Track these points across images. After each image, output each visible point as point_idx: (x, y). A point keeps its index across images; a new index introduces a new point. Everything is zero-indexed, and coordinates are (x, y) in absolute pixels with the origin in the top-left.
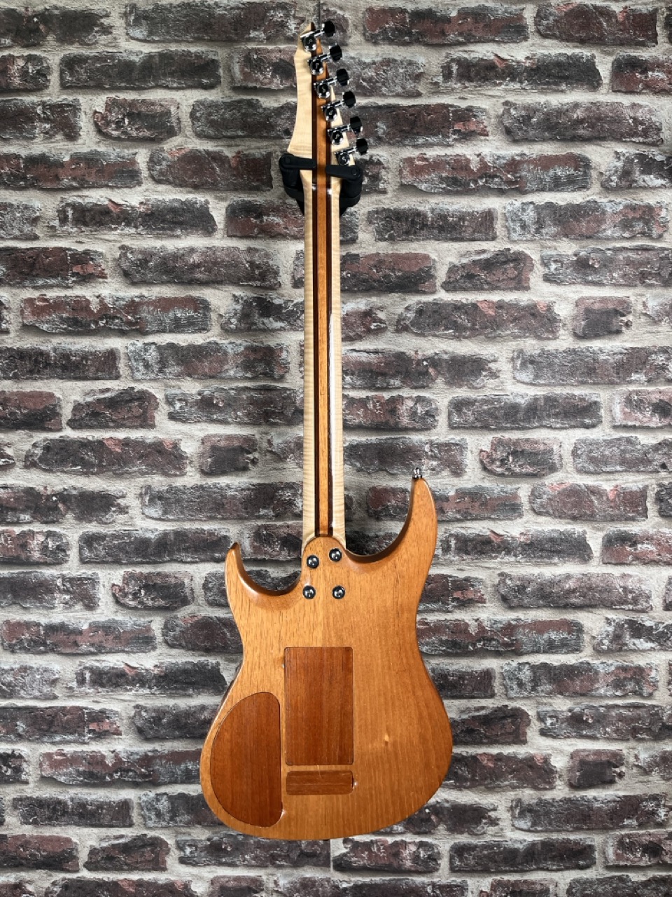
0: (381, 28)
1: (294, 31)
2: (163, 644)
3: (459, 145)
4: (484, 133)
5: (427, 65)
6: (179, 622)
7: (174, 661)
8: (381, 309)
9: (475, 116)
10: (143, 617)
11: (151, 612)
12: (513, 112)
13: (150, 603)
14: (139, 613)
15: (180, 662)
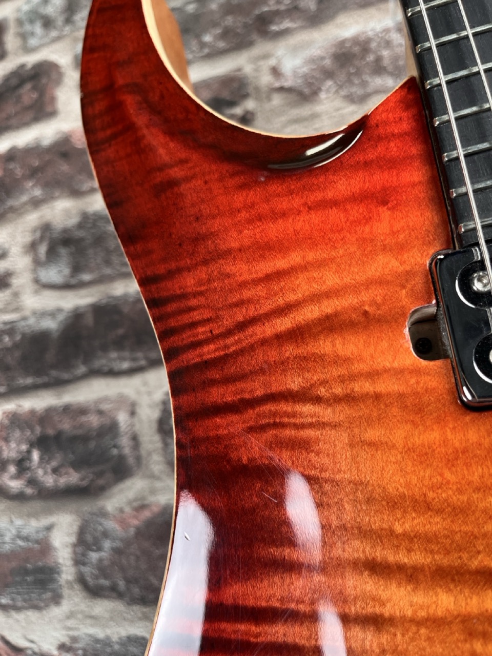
2: (77, 587)
6: (111, 525)
7: (100, 633)
10: (35, 515)
11: (52, 504)
13: (49, 481)
14: (27, 507)
15: (115, 638)
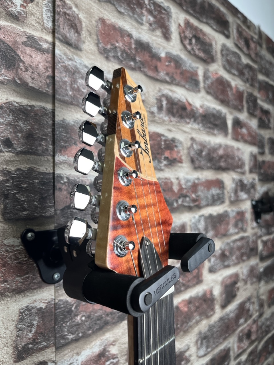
0: (112, 45)
1: (19, 9)
3: (167, 170)
4: (181, 162)
5: (147, 94)
8: (113, 344)
9: (176, 146)
12: (195, 146)
